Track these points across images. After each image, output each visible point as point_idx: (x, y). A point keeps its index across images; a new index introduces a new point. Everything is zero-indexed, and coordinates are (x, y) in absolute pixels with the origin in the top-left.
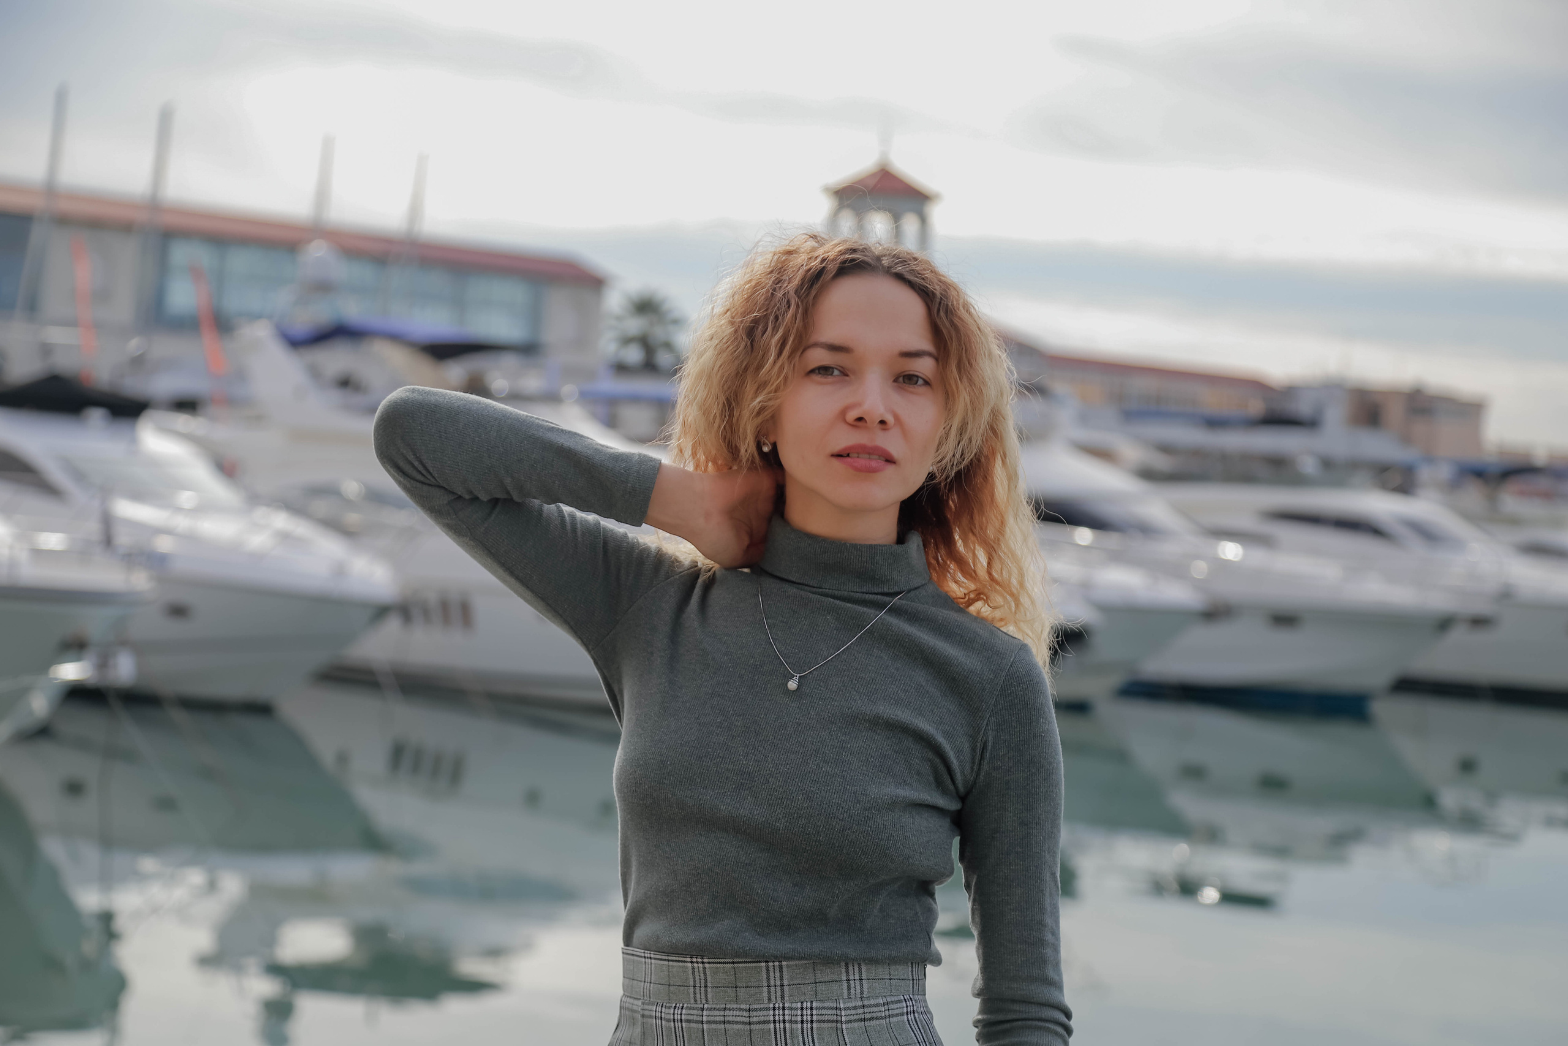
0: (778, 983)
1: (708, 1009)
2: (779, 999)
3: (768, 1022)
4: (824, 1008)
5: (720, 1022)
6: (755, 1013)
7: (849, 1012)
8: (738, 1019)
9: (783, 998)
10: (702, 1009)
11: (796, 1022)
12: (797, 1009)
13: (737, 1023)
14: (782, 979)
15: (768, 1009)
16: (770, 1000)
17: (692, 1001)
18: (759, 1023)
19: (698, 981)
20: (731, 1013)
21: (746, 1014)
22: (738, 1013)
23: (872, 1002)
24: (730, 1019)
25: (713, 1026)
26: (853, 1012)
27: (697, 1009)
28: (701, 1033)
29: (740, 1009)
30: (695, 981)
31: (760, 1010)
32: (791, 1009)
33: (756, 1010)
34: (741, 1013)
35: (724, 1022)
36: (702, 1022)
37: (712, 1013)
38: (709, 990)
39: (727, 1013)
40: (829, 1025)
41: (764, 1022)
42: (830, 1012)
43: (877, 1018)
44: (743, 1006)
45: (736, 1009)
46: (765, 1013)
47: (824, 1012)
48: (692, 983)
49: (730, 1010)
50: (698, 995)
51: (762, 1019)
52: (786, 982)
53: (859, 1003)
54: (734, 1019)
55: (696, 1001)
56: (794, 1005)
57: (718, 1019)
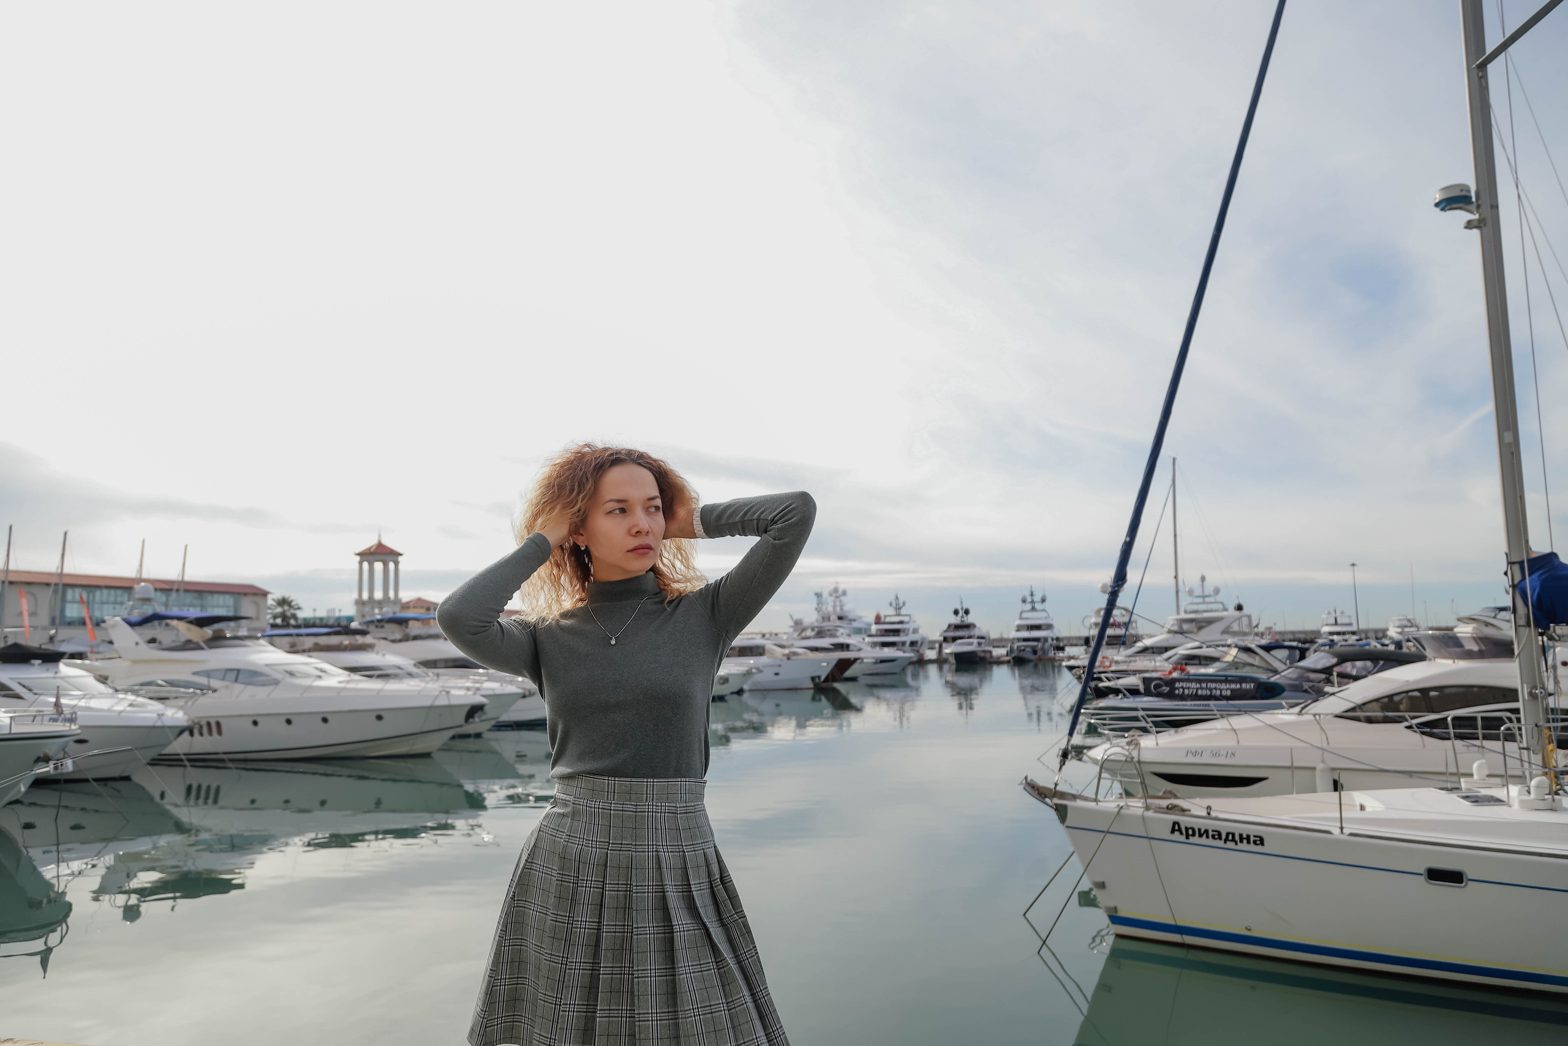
0: (651, 793)
1: (614, 803)
2: (651, 800)
3: (645, 812)
4: (670, 806)
5: (620, 810)
6: (639, 807)
7: (681, 809)
8: (630, 809)
9: (653, 800)
10: (611, 803)
11: (658, 812)
12: (659, 806)
13: (629, 811)
14: (653, 791)
15: (645, 805)
16: (646, 800)
17: (606, 799)
18: (641, 812)
19: (610, 789)
20: (626, 806)
21: (634, 807)
22: (630, 806)
23: (690, 805)
24: (626, 809)
25: (617, 812)
26: (683, 809)
27: (608, 803)
28: (609, 815)
29: (631, 805)
30: (608, 789)
31: (642, 805)
32: (656, 806)
33: (639, 805)
34: (632, 807)
35: (622, 810)
36: (611, 810)
37: (616, 805)
38: (616, 794)
39: (624, 806)
40: (672, 815)
41: (643, 812)
42: (673, 808)
43: (692, 812)
44: (633, 803)
45: (629, 805)
46: (644, 807)
47: (670, 808)
48: (606, 790)
49: (626, 804)
50: (609, 796)
51: (642, 810)
52: (655, 793)
53: (685, 805)
54: (628, 809)
55: (608, 799)
56: (658, 804)
57: (619, 809)
